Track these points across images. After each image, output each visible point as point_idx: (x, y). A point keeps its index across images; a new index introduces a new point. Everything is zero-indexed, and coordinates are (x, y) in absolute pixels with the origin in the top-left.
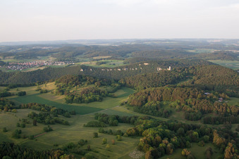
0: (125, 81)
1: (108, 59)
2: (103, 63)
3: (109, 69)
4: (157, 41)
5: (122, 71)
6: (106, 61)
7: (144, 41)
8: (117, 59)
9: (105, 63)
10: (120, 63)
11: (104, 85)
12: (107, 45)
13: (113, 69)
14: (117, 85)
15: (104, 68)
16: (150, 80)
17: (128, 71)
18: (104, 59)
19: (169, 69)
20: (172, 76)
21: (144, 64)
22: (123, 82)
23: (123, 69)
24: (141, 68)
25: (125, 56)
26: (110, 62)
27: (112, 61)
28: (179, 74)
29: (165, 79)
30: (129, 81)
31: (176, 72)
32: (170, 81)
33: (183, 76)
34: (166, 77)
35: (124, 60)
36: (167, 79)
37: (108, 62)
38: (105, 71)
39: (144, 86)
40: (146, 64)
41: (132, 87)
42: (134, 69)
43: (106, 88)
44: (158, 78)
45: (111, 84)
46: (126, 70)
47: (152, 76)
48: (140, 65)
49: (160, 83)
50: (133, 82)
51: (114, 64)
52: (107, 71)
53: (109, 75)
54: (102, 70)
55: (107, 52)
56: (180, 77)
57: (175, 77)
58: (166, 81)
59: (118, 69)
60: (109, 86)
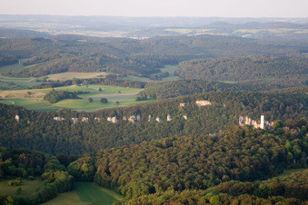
0: (93, 163)
1: (91, 82)
2: (67, 96)
3: (78, 115)
4: (280, 25)
6: (83, 88)
7: (239, 26)
8: (120, 83)
9: (73, 96)
12: (118, 34)
14: (61, 176)
15: (62, 114)
16: (176, 162)
17: (139, 125)
18: (79, 82)
19: (259, 123)
20: (260, 149)
21: (197, 102)
22: (84, 167)
23: (124, 119)
24: (185, 117)
25: (153, 75)
26: (95, 93)
27: (100, 90)
28: (288, 144)
29: (232, 160)
30: (108, 162)
31: (277, 137)
32: (247, 169)
33: (299, 151)
34: (238, 151)
35: (143, 87)
36: (237, 162)
37: (86, 93)
38: (64, 121)
39: (150, 183)
40: (203, 103)
41: (113, 186)
42: (161, 118)
43: (18, 187)
44: (206, 156)
45: (44, 172)
46: (136, 121)
47: (189, 149)
48: (182, 105)
49: (208, 173)
50: (118, 168)
51: (104, 101)
52: (71, 123)
53: (76, 137)
54: (56, 118)
55: (97, 59)
56: (287, 154)
57: (271, 154)
58: (233, 166)
59: (109, 119)
60: (32, 179)
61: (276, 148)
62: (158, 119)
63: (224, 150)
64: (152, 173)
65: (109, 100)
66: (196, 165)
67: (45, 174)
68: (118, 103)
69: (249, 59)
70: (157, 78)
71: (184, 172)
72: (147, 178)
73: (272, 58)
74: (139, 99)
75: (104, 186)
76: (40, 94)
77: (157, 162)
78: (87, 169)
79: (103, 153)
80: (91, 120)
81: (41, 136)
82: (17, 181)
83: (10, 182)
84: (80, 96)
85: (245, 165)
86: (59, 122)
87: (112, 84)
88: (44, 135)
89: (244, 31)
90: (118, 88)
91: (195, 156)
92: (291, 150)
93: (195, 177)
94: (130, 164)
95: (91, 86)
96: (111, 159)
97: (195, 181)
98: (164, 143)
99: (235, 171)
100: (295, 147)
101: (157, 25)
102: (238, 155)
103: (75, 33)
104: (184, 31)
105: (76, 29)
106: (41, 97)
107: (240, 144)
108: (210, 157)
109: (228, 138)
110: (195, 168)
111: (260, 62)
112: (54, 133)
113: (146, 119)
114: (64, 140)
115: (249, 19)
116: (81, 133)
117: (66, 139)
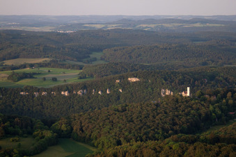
0: (69, 123)
1: (40, 65)
2: (26, 76)
3: (39, 90)
5: (72, 96)
6: (35, 70)
8: (63, 66)
9: (30, 76)
10: (71, 76)
11: (15, 134)
12: (47, 29)
13: (49, 91)
14: (48, 134)
15: (26, 89)
16: (133, 121)
17: (86, 97)
18: (32, 66)
19: (186, 93)
20: (192, 111)
21: (129, 79)
22: (64, 127)
23: (74, 92)
24: (121, 90)
25: (85, 60)
26: (45, 74)
27: (49, 71)
28: (211, 108)
29: (173, 120)
30: (81, 123)
31: (202, 103)
32: (185, 126)
33: (220, 112)
34: (176, 113)
35: (81, 69)
36: (177, 121)
37: (39, 74)
38: (28, 95)
39: (117, 138)
40: (134, 80)
41: (88, 141)
42: (102, 91)
43: (18, 143)
44: (154, 117)
45: (34, 131)
46: (83, 94)
47: (140, 112)
48: (118, 81)
49: (158, 129)
50: (90, 127)
51: (55, 80)
52: (33, 96)
53: (39, 107)
54: (22, 93)
55: (41, 48)
56: (211, 115)
57: (200, 115)
58: (175, 124)
59: (62, 93)
60: (26, 137)
61: (203, 111)
62: (100, 93)
63: (166, 113)
64: (116, 130)
65: (58, 79)
66: (148, 124)
67: (36, 133)
68: (65, 81)
69: (156, 47)
70: (88, 62)
71: (140, 129)
72: (113, 134)
73: (173, 45)
74: (81, 78)
75: (79, 141)
76: (3, 75)
77: (118, 122)
78: (65, 129)
79: (75, 117)
80: (49, 94)
81: (11, 107)
82: (16, 138)
83: (11, 139)
84: (35, 76)
85: (183, 123)
86: (25, 96)
87: (57, 67)
88: (14, 106)
89: (144, 26)
90: (62, 70)
91: (146, 117)
92: (214, 111)
93: (149, 133)
94: (99, 124)
95: (41, 69)
96: (83, 121)
97: (150, 135)
98: (120, 108)
99: (177, 128)
100: (217, 109)
101: (76, 22)
102: (177, 116)
103: (13, 28)
104: (98, 26)
105: (13, 25)
106: (4, 77)
107: (177, 108)
108: (157, 117)
109: (167, 104)
110: (148, 126)
111: (165, 49)
112: (22, 105)
113: (91, 92)
114: (29, 110)
115: (145, 16)
116: (42, 104)
117: (31, 109)
